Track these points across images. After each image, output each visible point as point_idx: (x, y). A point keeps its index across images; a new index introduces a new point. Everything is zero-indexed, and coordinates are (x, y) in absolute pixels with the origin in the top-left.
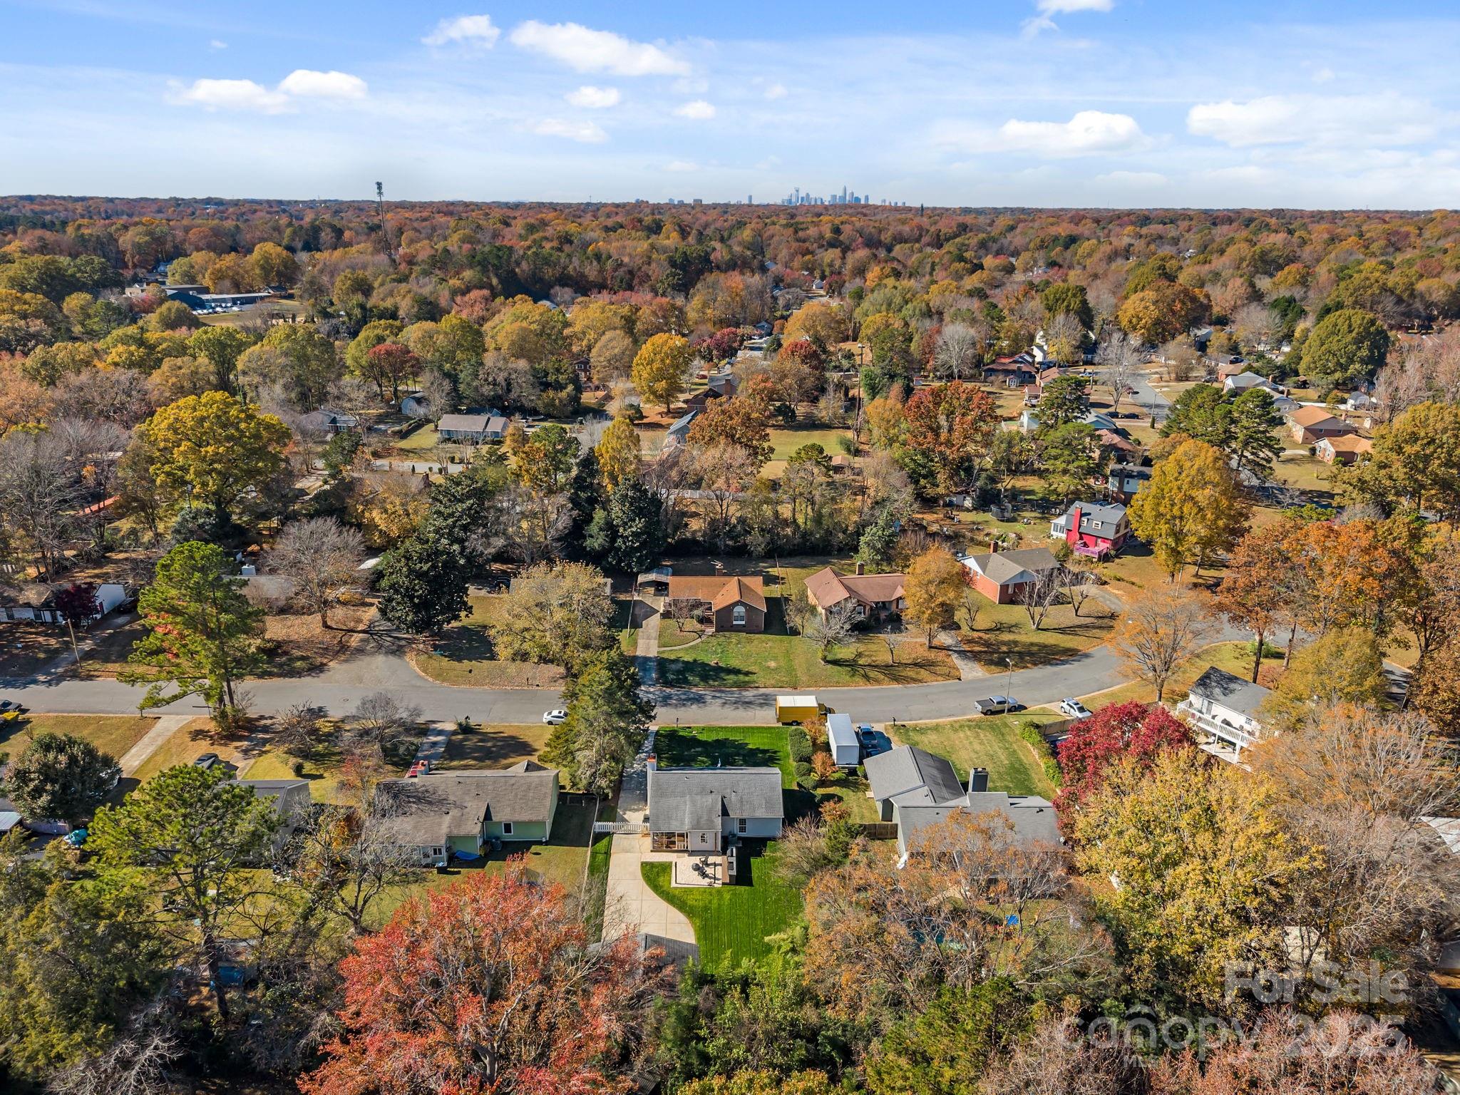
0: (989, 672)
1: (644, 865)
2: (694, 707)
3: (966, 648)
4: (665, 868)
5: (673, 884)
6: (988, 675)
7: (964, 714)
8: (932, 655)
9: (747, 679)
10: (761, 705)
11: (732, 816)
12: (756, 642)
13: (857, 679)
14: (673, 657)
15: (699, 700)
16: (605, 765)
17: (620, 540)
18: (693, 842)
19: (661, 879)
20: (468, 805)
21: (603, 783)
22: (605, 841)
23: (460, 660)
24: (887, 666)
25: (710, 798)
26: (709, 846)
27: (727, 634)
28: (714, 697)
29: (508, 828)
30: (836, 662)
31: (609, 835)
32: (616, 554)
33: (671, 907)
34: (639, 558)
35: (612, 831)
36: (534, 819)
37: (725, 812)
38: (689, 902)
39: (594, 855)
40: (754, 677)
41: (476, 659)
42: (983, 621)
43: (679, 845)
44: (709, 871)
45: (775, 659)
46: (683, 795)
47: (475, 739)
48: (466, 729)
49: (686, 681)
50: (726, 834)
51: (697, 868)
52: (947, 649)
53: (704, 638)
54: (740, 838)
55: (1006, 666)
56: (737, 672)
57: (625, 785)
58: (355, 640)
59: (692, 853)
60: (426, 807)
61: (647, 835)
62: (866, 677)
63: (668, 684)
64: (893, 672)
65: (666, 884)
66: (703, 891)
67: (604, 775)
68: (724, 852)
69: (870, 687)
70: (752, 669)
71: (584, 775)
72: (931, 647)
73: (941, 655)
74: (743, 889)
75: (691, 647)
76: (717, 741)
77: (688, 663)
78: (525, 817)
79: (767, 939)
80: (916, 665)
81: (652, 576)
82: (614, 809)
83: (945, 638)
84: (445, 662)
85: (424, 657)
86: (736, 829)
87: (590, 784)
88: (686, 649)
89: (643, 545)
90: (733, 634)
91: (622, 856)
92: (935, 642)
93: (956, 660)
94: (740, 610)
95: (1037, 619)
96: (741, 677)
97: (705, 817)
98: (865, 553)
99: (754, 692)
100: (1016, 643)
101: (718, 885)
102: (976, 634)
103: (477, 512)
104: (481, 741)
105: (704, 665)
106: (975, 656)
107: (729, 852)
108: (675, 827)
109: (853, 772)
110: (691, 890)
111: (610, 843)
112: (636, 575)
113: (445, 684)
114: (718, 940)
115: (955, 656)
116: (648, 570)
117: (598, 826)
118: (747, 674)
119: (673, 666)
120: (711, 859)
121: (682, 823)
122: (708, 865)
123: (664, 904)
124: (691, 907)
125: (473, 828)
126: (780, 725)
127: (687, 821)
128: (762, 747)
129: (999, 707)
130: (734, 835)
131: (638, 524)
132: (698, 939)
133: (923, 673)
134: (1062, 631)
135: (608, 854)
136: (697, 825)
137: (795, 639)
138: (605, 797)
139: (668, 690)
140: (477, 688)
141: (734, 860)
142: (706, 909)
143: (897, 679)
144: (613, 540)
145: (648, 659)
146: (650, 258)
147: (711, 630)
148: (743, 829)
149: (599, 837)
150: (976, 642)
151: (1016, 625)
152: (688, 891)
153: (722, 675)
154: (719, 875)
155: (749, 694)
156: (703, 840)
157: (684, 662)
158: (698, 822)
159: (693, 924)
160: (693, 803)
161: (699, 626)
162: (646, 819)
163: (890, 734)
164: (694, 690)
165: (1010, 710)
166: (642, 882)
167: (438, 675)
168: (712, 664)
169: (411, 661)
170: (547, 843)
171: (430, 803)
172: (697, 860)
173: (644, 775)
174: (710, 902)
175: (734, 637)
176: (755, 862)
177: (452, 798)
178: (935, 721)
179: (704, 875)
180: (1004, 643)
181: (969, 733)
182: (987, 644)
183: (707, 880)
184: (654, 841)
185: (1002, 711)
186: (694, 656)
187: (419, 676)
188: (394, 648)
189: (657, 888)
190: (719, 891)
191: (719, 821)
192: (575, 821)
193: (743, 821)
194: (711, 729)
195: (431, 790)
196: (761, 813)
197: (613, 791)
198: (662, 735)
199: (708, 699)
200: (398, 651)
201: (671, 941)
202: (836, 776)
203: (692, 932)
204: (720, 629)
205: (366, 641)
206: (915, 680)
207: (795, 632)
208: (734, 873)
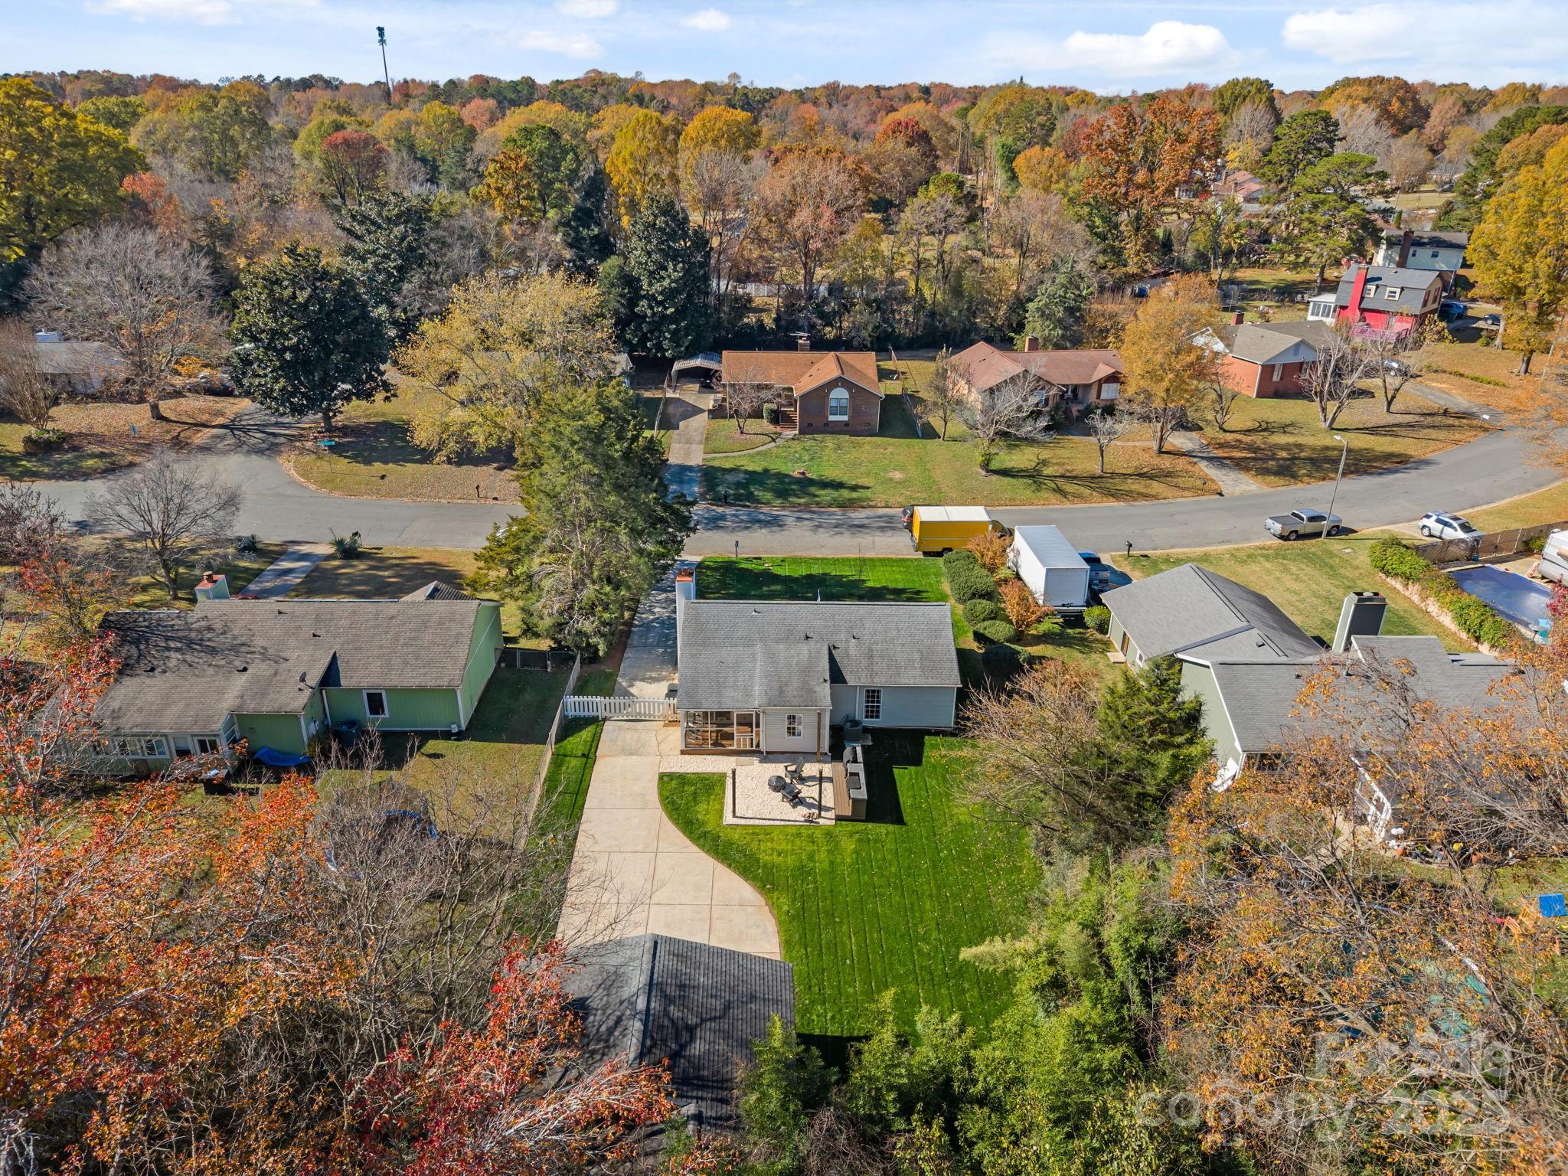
0: (1269, 484)
1: (665, 778)
2: (764, 531)
3: (1220, 453)
4: (711, 785)
5: (728, 819)
6: (1267, 490)
7: (1248, 540)
8: (1166, 462)
9: (854, 495)
10: (882, 529)
11: (851, 682)
12: (867, 447)
13: (1044, 494)
14: (728, 465)
15: (774, 522)
16: (589, 592)
17: (644, 303)
18: (772, 735)
19: (702, 807)
20: (293, 655)
21: (588, 626)
22: (586, 734)
23: (368, 462)
24: (1093, 477)
25: (804, 649)
26: (805, 740)
27: (819, 437)
28: (799, 519)
29: (375, 702)
30: (1005, 473)
31: (595, 721)
32: (639, 327)
33: (721, 869)
34: (674, 333)
35: (601, 714)
36: (430, 683)
37: (836, 676)
38: (764, 858)
39: (558, 760)
40: (868, 493)
41: (396, 462)
42: (1238, 420)
43: (741, 738)
44: (808, 792)
45: (901, 468)
46: (749, 643)
47: (362, 566)
48: (348, 552)
49: (751, 497)
50: (839, 720)
51: (778, 785)
52: (1188, 454)
53: (779, 442)
54: (866, 730)
55: (1294, 476)
56: (838, 485)
57: (635, 639)
58: (202, 437)
59: (768, 757)
60: (199, 659)
61: (674, 723)
62: (1059, 491)
63: (724, 500)
64: (1104, 484)
65: (712, 818)
66: (794, 832)
67: (590, 610)
68: (836, 754)
69: (1068, 505)
70: (861, 482)
71: (548, 608)
72: (1160, 452)
73: (1181, 463)
74: (881, 830)
75: (758, 453)
76: (810, 577)
77: (754, 473)
78: (411, 679)
79: (966, 953)
80: (1141, 475)
81: (697, 362)
82: (612, 677)
83: (1179, 440)
84: (342, 464)
85: (309, 458)
86: (859, 712)
87: (560, 626)
88: (752, 456)
89: (681, 313)
90: (829, 437)
91: (621, 761)
92: (1166, 447)
93: (1205, 468)
94: (840, 394)
95: (1330, 417)
96: (845, 494)
97: (795, 683)
98: (1035, 327)
99: (869, 512)
100: (1299, 446)
101: (827, 820)
102: (1229, 437)
103: (410, 249)
104: (372, 568)
105: (781, 477)
106: (1239, 465)
107: (847, 754)
108: (733, 702)
109: (1074, 620)
110: (767, 831)
111: (596, 739)
112: (671, 362)
113: (336, 494)
114: (833, 946)
115: (1203, 464)
116: (690, 354)
117: (573, 704)
118: (855, 488)
119: (730, 478)
120: (810, 769)
121: (748, 694)
122: (803, 780)
123: (704, 864)
124: (769, 869)
125: (293, 698)
126: (920, 555)
127: (757, 689)
128: (892, 585)
129: (1311, 527)
130: (856, 723)
131: (674, 272)
132: (787, 944)
133: (1156, 487)
134: (1374, 431)
135: (589, 758)
136: (778, 698)
137: (932, 444)
138: (592, 657)
139: (720, 510)
140: (390, 501)
141: (859, 768)
142: (803, 872)
143: (1115, 495)
144: (632, 303)
145: (690, 468)
146: (703, 100)
147: (789, 433)
148: (872, 712)
149: (571, 727)
150: (1233, 447)
151: (1292, 425)
152: (763, 832)
153: (813, 489)
154: (828, 800)
155: (858, 515)
156: (792, 731)
157: (746, 472)
158: (781, 692)
159: (773, 906)
160: (771, 658)
161: (771, 428)
162: (672, 692)
163: (1127, 569)
164: (765, 510)
165: (1329, 534)
166: (657, 813)
167: (329, 482)
168: (796, 474)
169: (287, 464)
170: (460, 736)
171: (213, 651)
172: (779, 769)
173: (670, 623)
174: (811, 858)
175: (830, 441)
176: (902, 775)
177: (259, 642)
178: (1199, 551)
179: (796, 800)
180: (1282, 448)
181: (1267, 565)
182: (1251, 448)
183: (800, 813)
184: (688, 732)
185: (1318, 535)
186: (764, 465)
187: (294, 482)
188: (265, 446)
189: (690, 826)
190: (829, 834)
191: (825, 690)
192: (529, 696)
193: (873, 695)
194: (796, 561)
195: (218, 626)
196: (911, 678)
197: (610, 645)
198: (708, 568)
199: (790, 521)
200: (270, 450)
201: (720, 952)
202: (1043, 628)
203: (771, 925)
204: (807, 429)
205: (222, 438)
206: (1145, 496)
207: (930, 433)
208: (862, 794)
